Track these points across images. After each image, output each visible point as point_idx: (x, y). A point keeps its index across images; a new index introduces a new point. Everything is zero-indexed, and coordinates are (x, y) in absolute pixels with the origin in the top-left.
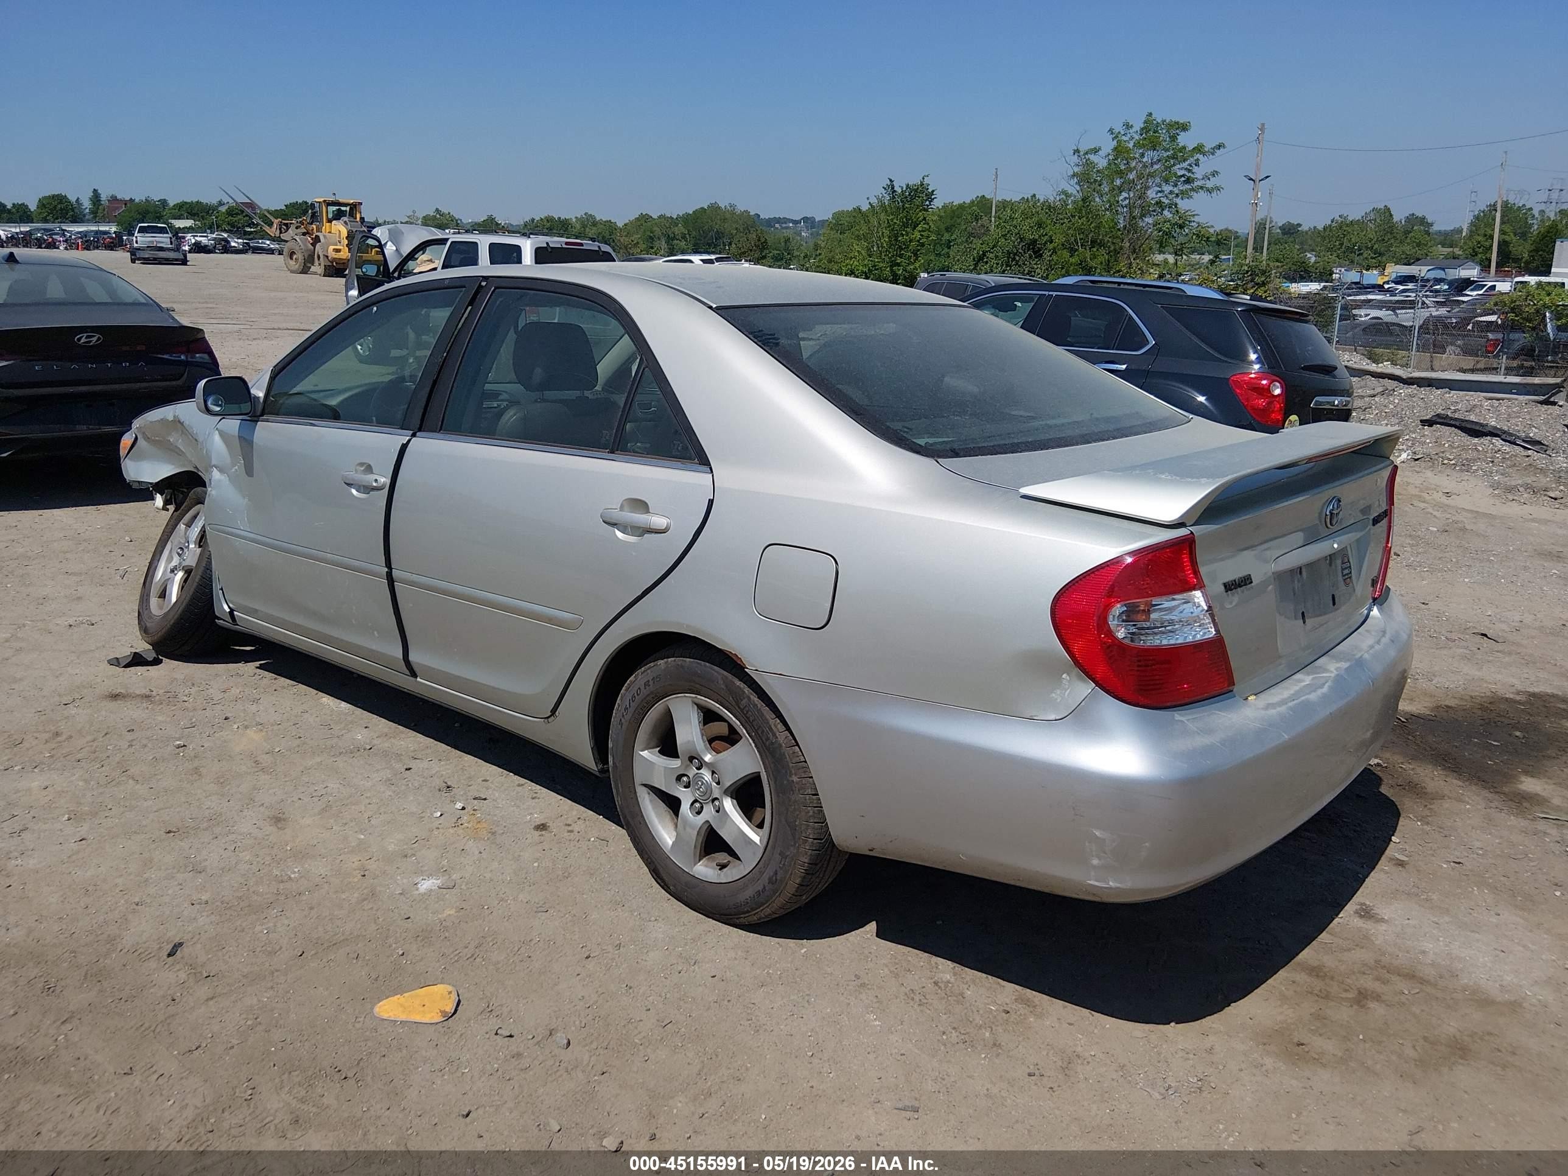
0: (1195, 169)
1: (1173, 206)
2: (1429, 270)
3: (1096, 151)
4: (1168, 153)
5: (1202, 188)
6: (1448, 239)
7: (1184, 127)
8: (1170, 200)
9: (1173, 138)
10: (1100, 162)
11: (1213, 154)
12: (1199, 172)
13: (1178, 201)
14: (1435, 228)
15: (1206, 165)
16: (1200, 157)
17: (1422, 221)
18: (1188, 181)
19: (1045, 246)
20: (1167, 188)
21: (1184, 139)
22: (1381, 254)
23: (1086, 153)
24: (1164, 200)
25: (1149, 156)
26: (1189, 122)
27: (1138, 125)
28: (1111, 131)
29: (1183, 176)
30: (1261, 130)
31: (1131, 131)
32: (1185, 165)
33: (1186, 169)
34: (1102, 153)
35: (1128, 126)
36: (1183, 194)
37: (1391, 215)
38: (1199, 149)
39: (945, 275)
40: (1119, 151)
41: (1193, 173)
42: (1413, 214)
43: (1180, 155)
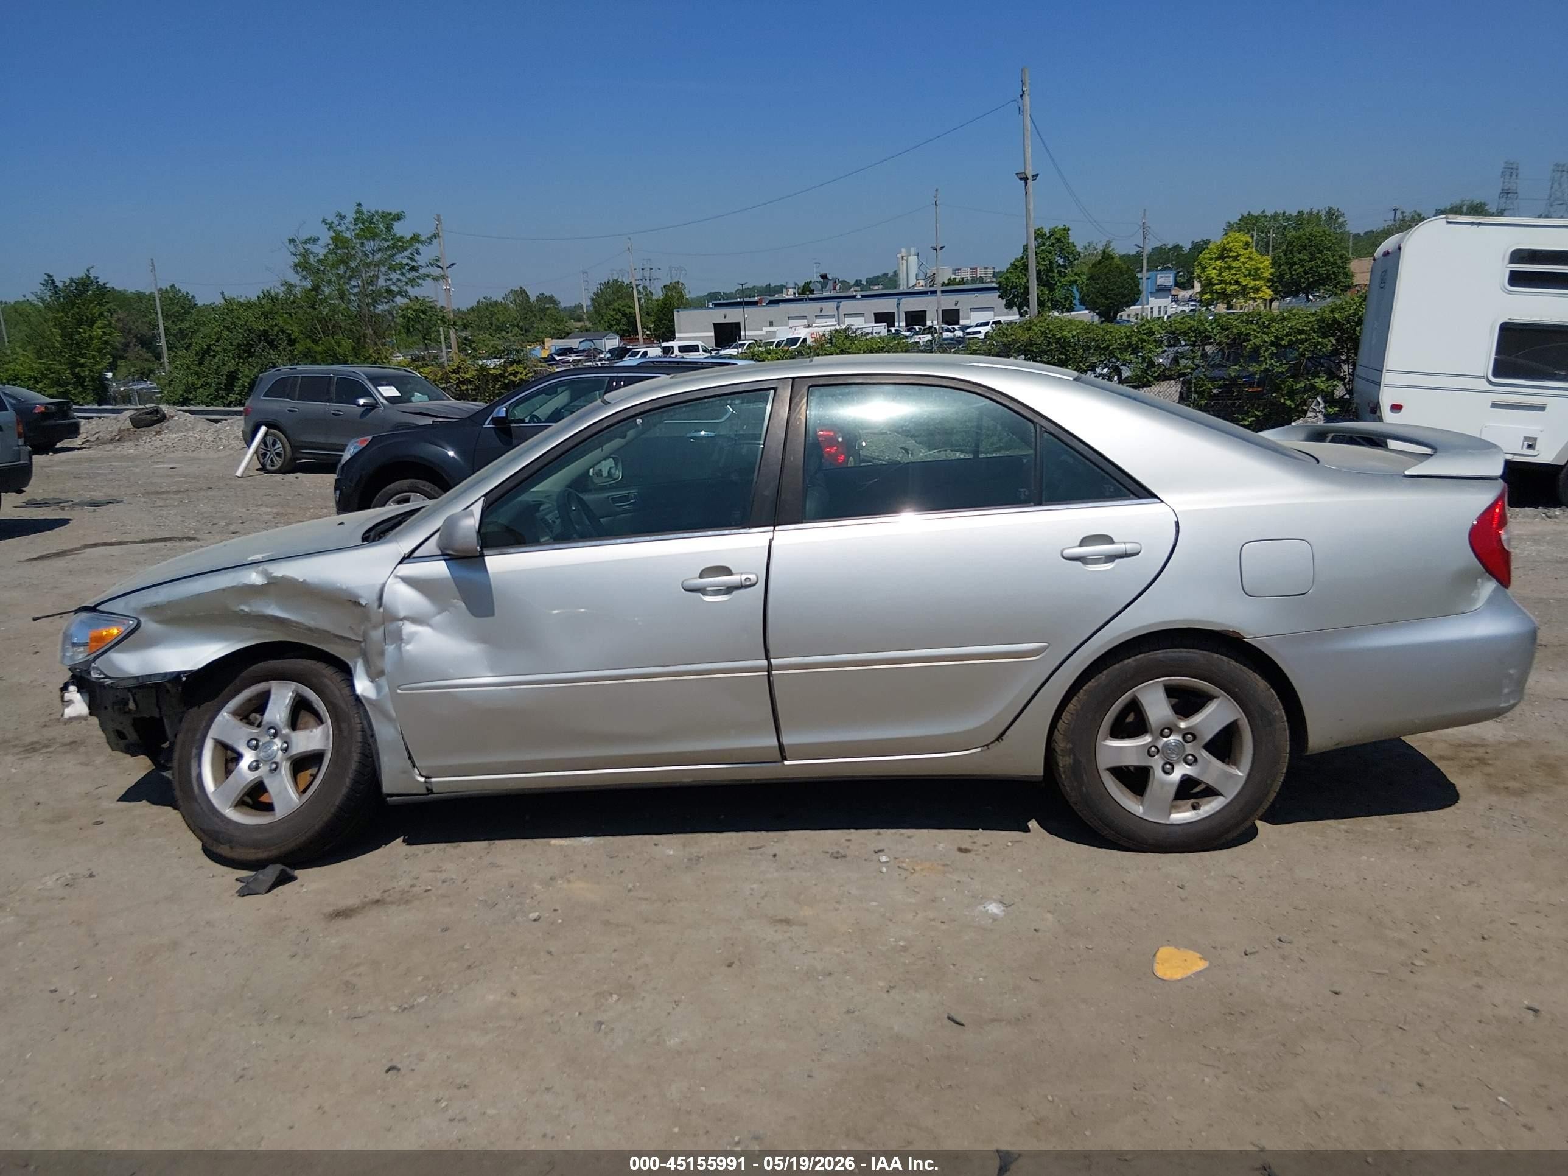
0: (417, 257)
1: (403, 293)
2: (580, 343)
3: (315, 240)
4: (388, 243)
5: (428, 276)
6: (575, 313)
7: (398, 217)
8: (400, 288)
9: (389, 228)
10: (320, 250)
11: (430, 243)
12: (421, 260)
13: (409, 288)
14: (563, 305)
15: (426, 254)
16: (419, 246)
17: (551, 300)
18: (413, 269)
19: (277, 336)
20: (394, 276)
21: (399, 229)
22: (526, 331)
23: (305, 243)
24: (394, 288)
25: (370, 245)
26: (403, 212)
27: (351, 216)
28: (324, 221)
29: (407, 264)
30: (438, 220)
31: (345, 222)
32: (407, 253)
33: (408, 258)
34: (322, 242)
35: (342, 217)
36: (412, 282)
37: (528, 296)
38: (415, 239)
39: (295, 369)
40: (339, 241)
41: (415, 261)
42: (543, 294)
43: (398, 244)
